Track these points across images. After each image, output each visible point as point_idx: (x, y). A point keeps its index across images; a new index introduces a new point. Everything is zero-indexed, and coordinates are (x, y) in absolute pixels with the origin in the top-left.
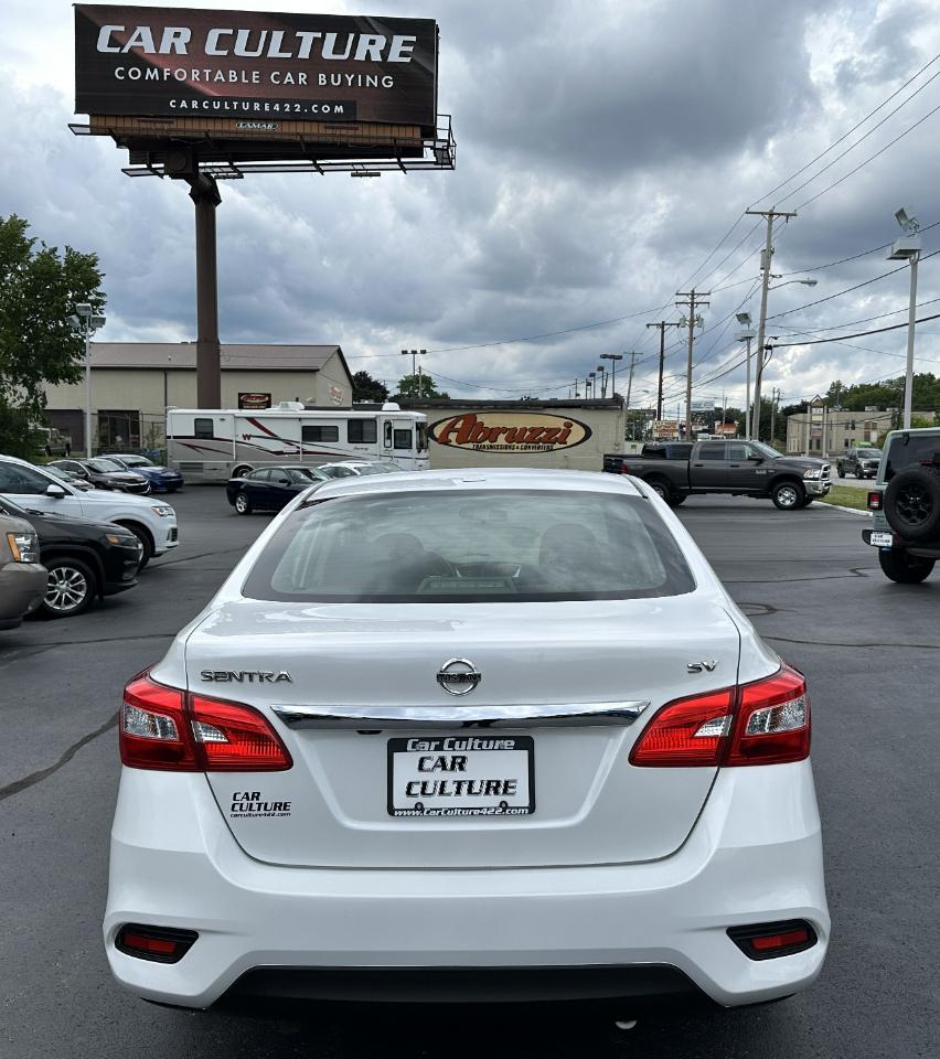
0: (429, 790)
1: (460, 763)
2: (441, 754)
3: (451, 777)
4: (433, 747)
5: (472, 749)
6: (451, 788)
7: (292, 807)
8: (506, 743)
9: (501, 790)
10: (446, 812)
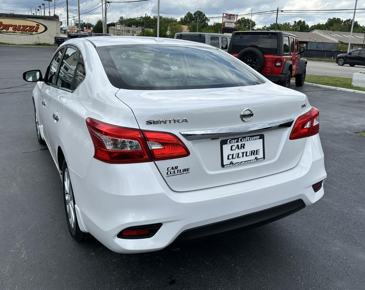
0: (234, 157)
1: (243, 146)
2: (237, 143)
3: (240, 151)
4: (235, 142)
5: (247, 141)
6: (241, 155)
7: (190, 170)
8: (257, 137)
9: (255, 153)
10: (240, 163)
